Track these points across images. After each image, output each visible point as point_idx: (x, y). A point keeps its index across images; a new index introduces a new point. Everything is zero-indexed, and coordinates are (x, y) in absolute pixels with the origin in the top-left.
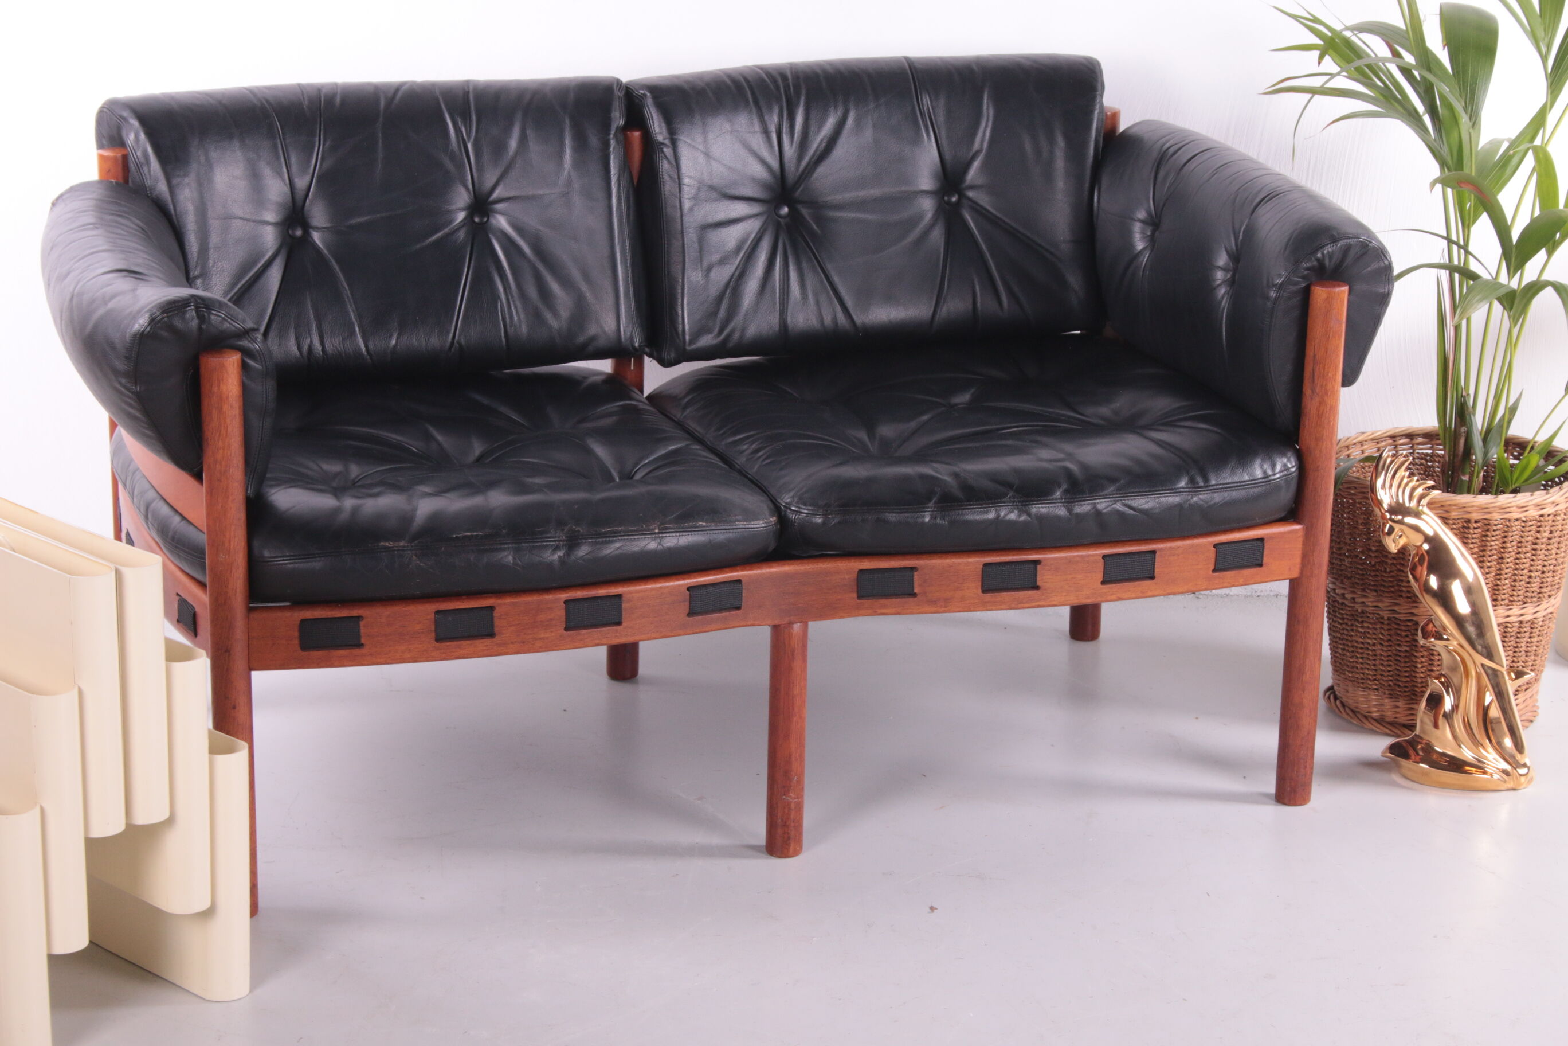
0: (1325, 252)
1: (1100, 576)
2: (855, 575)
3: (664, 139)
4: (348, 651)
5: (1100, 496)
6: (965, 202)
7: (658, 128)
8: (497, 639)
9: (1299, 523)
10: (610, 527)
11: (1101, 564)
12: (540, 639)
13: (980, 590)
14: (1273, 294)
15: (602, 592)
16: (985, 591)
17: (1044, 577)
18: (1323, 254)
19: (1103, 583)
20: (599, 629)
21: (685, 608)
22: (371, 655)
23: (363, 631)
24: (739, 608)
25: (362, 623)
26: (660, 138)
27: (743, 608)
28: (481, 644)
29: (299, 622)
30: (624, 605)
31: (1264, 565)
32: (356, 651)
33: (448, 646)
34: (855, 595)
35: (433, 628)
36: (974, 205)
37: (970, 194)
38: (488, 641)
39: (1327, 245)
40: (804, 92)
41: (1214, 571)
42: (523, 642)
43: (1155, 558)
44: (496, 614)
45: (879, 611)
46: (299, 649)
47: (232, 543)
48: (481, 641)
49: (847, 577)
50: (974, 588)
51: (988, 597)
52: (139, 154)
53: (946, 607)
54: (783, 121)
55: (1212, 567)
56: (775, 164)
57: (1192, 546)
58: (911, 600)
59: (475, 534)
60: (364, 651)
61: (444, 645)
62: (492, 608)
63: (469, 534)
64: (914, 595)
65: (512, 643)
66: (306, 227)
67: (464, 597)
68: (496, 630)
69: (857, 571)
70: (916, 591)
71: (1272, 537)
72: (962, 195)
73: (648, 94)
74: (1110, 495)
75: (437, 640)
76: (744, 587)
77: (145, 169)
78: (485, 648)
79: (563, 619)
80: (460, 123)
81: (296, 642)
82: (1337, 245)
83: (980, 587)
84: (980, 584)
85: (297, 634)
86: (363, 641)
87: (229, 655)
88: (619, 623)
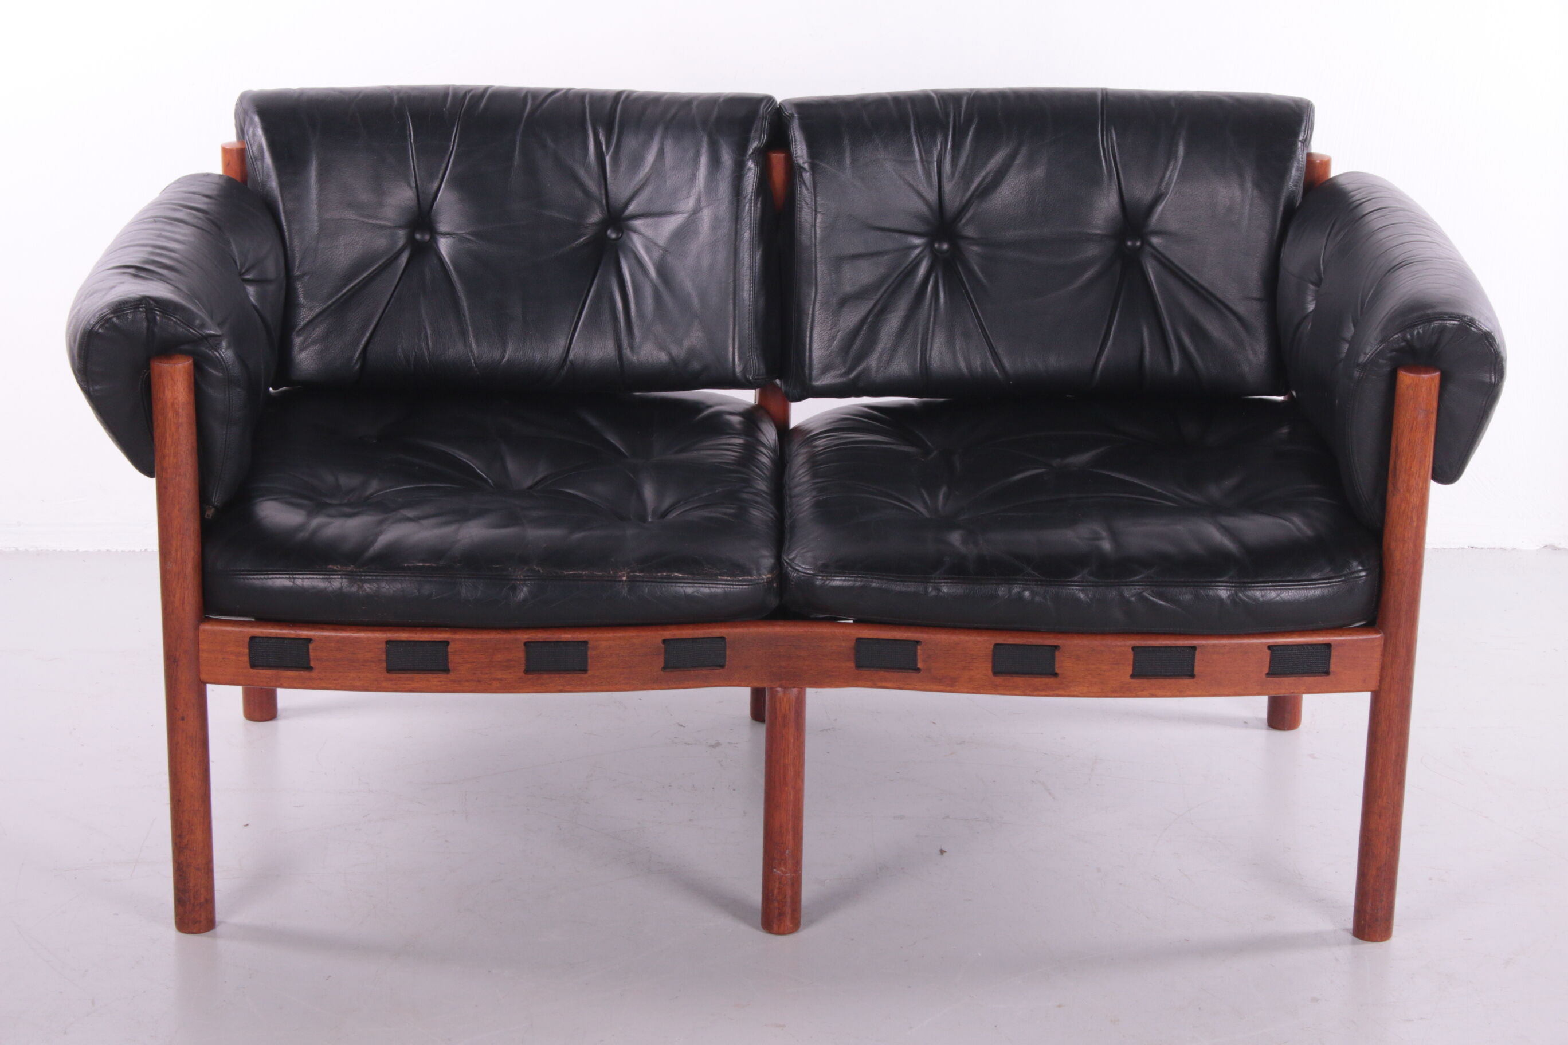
0: (1415, 332)
1: (1129, 670)
2: (852, 644)
3: (804, 163)
4: (297, 673)
5: (1126, 582)
6: (1148, 249)
7: (800, 150)
8: (452, 676)
9: (1377, 632)
10: (574, 570)
11: (1130, 656)
12: (498, 679)
13: (990, 673)
14: (1357, 374)
15: (567, 636)
16: (996, 673)
17: (1063, 663)
18: (1412, 335)
19: (1133, 676)
20: (562, 675)
21: (660, 661)
22: (321, 679)
23: (312, 654)
24: (722, 666)
25: (311, 646)
26: (801, 161)
27: (726, 667)
28: (435, 679)
29: (248, 639)
30: (591, 653)
31: (1332, 674)
32: (305, 674)
33: (400, 677)
34: (852, 665)
35: (384, 657)
36: (1156, 253)
37: (1155, 240)
38: (442, 676)
39: (1418, 325)
40: (976, 120)
41: (1268, 675)
42: (479, 681)
43: (1194, 655)
44: (451, 648)
45: (880, 684)
46: (249, 667)
47: (179, 554)
48: (435, 676)
49: (844, 644)
50: (985, 668)
51: (999, 680)
52: (255, 148)
53: (952, 687)
54: (945, 151)
55: (1266, 670)
56: (932, 196)
57: (1241, 645)
58: (914, 675)
59: (427, 565)
60: (314, 674)
61: (394, 676)
62: (446, 643)
63: (421, 564)
64: (918, 670)
65: (467, 681)
66: (434, 232)
67: (418, 629)
68: (451, 666)
69: (855, 639)
70: (920, 665)
71: (1341, 644)
72: (1146, 242)
73: (796, 115)
74: (1138, 582)
75: (389, 670)
76: (727, 645)
77: (259, 163)
78: (439, 683)
79: (523, 661)
80: (601, 135)
81: (246, 659)
82: (1430, 325)
83: (990, 669)
84: (990, 665)
85: (246, 651)
86: (312, 664)
87: (177, 665)
88: (585, 671)
